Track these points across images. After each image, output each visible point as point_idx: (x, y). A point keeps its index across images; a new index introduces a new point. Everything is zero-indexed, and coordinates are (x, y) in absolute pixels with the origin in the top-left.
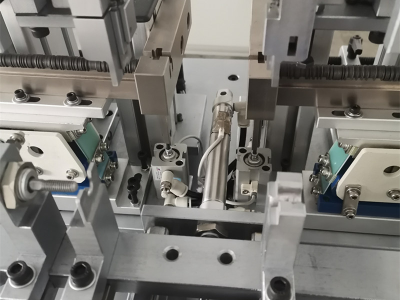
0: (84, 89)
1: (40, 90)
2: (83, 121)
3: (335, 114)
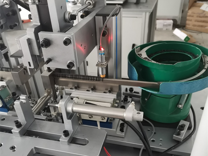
3: (71, 89)
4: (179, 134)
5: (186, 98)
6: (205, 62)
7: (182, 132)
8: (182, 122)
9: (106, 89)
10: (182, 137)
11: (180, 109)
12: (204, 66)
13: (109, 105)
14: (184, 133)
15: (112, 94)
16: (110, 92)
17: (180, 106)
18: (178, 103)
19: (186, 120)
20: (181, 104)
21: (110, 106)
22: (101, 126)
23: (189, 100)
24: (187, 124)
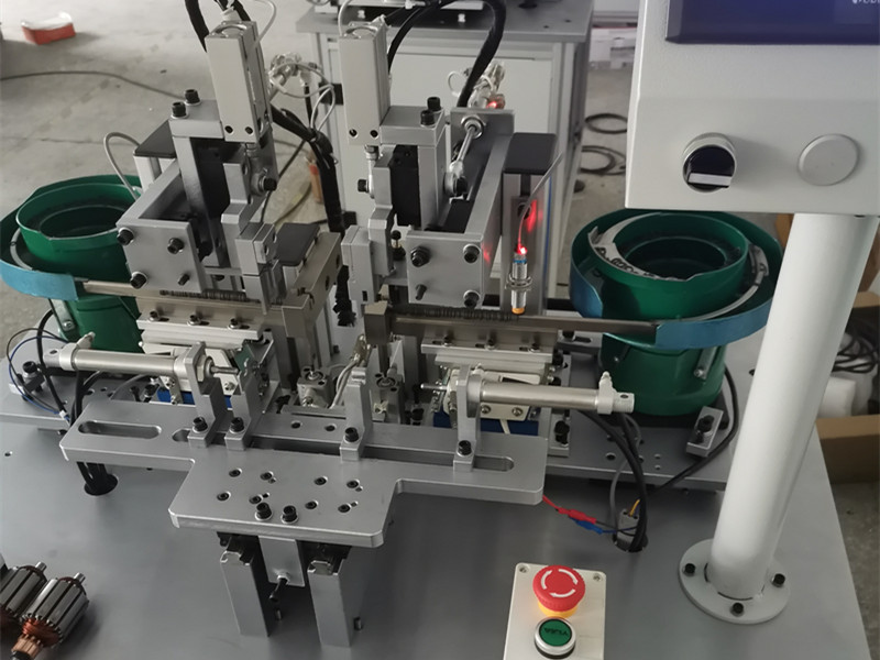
0: (244, 317)
1: (209, 316)
2: (242, 342)
3: (434, 343)
4: (699, 440)
5: (713, 353)
6: (756, 267)
7: (707, 434)
8: (706, 412)
9: (525, 341)
10: (707, 447)
11: (700, 380)
12: (755, 276)
13: (535, 379)
14: (711, 434)
15: (542, 351)
16: (536, 347)
17: (701, 372)
18: (695, 366)
19: (713, 405)
20: (702, 368)
21: (538, 382)
22: (512, 432)
23: (721, 359)
24: (718, 415)
